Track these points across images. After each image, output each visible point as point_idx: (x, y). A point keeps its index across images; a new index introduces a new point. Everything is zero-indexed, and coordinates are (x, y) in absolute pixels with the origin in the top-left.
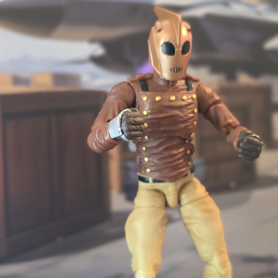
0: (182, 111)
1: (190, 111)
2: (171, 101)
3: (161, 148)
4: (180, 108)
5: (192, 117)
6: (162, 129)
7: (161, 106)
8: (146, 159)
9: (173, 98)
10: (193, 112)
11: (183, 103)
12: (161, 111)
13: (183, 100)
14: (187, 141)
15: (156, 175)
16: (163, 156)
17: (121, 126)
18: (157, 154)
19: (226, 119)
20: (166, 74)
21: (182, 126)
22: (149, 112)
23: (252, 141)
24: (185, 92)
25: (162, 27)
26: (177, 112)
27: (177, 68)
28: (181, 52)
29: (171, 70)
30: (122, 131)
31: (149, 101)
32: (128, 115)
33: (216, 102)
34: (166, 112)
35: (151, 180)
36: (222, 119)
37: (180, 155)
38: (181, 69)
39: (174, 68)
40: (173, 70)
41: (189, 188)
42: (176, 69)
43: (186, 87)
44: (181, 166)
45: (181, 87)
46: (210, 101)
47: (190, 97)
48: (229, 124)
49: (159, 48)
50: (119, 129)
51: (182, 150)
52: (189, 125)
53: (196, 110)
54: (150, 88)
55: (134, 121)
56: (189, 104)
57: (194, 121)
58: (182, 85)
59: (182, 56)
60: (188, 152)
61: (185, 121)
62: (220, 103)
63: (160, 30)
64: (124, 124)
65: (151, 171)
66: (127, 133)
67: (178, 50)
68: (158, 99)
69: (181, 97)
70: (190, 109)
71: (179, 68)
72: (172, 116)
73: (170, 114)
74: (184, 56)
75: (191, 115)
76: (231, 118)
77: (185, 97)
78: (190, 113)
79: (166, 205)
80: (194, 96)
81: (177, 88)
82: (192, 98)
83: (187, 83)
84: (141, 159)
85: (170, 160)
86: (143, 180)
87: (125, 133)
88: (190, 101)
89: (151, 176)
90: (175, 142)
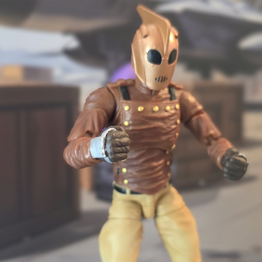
0: (165, 123)
1: (172, 122)
2: (154, 112)
3: (141, 160)
4: (163, 119)
5: (174, 129)
6: (143, 141)
7: (143, 117)
8: (124, 170)
9: (156, 108)
10: (176, 123)
11: (166, 114)
12: (143, 123)
13: (166, 111)
14: (167, 152)
15: (135, 187)
16: (142, 168)
17: (105, 148)
18: (137, 165)
19: (208, 130)
20: (150, 84)
21: (164, 138)
22: (131, 122)
23: (239, 161)
24: (168, 101)
25: (148, 33)
26: (160, 124)
27: (162, 77)
28: (167, 62)
29: (156, 79)
30: (106, 153)
31: (131, 111)
32: (113, 135)
33: (199, 113)
34: (148, 124)
35: (128, 191)
36: (204, 129)
37: (160, 167)
38: (167, 79)
39: (159, 78)
40: (157, 79)
41: (167, 199)
42: (161, 79)
43: (169, 96)
44: (160, 178)
45: (164, 96)
46: (193, 111)
47: (173, 107)
48: (211, 136)
49: (144, 55)
50: (103, 151)
51: (161, 162)
52: (171, 137)
53: (178, 121)
54: (132, 96)
55: (120, 142)
56: (173, 115)
57: (176, 133)
58: (165, 94)
59: (168, 65)
60: (168, 163)
61: (167, 133)
62: (202, 113)
63: (146, 36)
64: (108, 146)
65: (129, 183)
66: (111, 156)
67: (165, 59)
68: (140, 109)
69: (164, 108)
70: (173, 120)
71: (165, 78)
72: (155, 128)
73: (153, 126)
74: (171, 65)
75: (173, 127)
76: (213, 129)
77: (168, 108)
78: (172, 124)
79: (142, 216)
80: (178, 106)
81: (160, 97)
82: (175, 109)
83: (170, 92)
84: (118, 169)
85: (149, 172)
86: (120, 190)
87: (110, 156)
88: (173, 112)
89: (129, 187)
90: (156, 154)
